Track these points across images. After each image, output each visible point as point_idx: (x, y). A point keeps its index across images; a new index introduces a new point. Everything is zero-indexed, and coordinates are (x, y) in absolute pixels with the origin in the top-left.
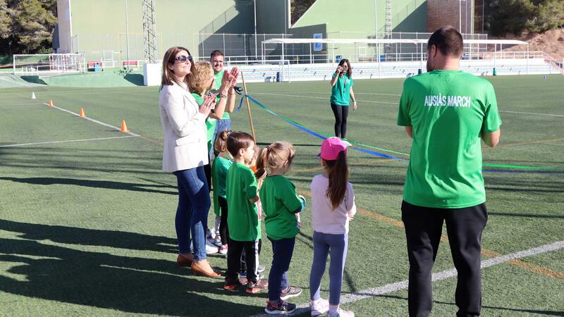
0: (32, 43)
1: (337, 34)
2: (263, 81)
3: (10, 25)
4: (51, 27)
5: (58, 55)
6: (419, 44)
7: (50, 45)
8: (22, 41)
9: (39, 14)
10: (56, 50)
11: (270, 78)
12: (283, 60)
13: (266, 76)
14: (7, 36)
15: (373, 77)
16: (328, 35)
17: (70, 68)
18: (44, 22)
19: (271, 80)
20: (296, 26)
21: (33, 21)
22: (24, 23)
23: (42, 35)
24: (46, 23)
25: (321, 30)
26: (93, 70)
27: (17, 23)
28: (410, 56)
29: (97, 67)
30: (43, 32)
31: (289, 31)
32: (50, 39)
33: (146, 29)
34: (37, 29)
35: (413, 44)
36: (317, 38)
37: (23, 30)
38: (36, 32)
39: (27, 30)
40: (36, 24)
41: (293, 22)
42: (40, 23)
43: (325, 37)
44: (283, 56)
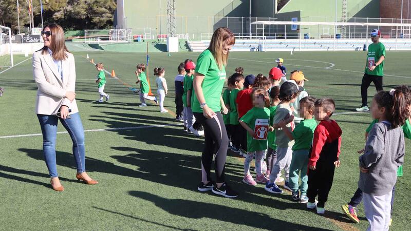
0: (101, 21)
1: (308, 19)
2: (249, 50)
3: (86, 10)
4: (114, 12)
5: (117, 30)
6: (365, 26)
7: (112, 23)
8: (94, 20)
9: (106, 2)
10: (115, 26)
11: (254, 48)
12: (263, 36)
13: (251, 47)
14: (84, 17)
15: (329, 50)
16: (302, 19)
17: (123, 39)
18: (108, 7)
19: (255, 50)
20: (280, 11)
21: (101, 7)
22: (95, 8)
23: (107, 17)
24: (110, 9)
25: (296, 15)
26: (137, 41)
27: (91, 9)
28: (360, 35)
29: (140, 39)
30: (108, 15)
31: (276, 16)
32: (112, 19)
33: (170, 14)
34: (104, 13)
35: (361, 26)
36: (294, 21)
37: (95, 13)
38: (103, 15)
39: (98, 13)
40: (103, 9)
41: (278, 10)
42: (106, 8)
43: (299, 20)
44: (263, 33)
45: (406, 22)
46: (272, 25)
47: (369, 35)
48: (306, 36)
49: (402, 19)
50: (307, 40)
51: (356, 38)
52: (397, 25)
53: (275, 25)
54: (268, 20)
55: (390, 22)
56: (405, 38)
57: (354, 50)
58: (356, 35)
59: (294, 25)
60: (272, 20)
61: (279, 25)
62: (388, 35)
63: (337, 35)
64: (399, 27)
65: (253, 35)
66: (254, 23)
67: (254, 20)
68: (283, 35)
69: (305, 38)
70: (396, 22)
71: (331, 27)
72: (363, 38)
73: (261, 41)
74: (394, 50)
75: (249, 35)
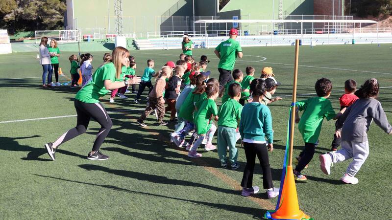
0: (51, 23)
1: (247, 17)
3: (37, 11)
4: (64, 13)
5: (67, 30)
6: (300, 23)
7: (63, 24)
8: (45, 22)
9: (56, 4)
10: (65, 27)
11: (198, 45)
12: (206, 34)
13: (195, 44)
14: (35, 18)
15: (268, 45)
16: (242, 17)
17: (73, 39)
18: (59, 9)
19: (199, 47)
20: (222, 10)
21: (51, 8)
22: (46, 10)
23: (58, 18)
24: (60, 10)
25: (237, 14)
26: (87, 40)
27: (42, 10)
28: (295, 31)
29: (90, 39)
30: (58, 16)
31: (218, 14)
32: (62, 20)
33: (117, 14)
34: (54, 14)
35: (296, 23)
36: (235, 19)
37: (46, 15)
38: (54, 16)
39: (48, 15)
40: (53, 11)
41: (220, 8)
42: (56, 9)
43: (239, 18)
44: (206, 31)
45: (337, 19)
46: (214, 23)
47: (304, 31)
48: (246, 33)
49: (333, 16)
50: (247, 37)
51: (292, 33)
52: (329, 21)
53: (218, 24)
54: (211, 19)
55: (322, 18)
56: (336, 33)
57: (290, 45)
58: (292, 31)
59: (235, 23)
60: (214, 19)
61: (221, 24)
62: (321, 30)
63: (274, 32)
64: (331, 24)
65: (196, 33)
66: (197, 22)
67: (198, 19)
68: (225, 32)
69: (245, 35)
70: (328, 18)
71: (269, 24)
72: (298, 33)
73: (204, 38)
74: (327, 44)
75: (193, 33)
